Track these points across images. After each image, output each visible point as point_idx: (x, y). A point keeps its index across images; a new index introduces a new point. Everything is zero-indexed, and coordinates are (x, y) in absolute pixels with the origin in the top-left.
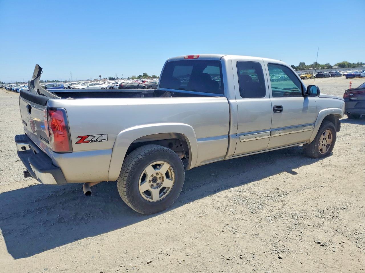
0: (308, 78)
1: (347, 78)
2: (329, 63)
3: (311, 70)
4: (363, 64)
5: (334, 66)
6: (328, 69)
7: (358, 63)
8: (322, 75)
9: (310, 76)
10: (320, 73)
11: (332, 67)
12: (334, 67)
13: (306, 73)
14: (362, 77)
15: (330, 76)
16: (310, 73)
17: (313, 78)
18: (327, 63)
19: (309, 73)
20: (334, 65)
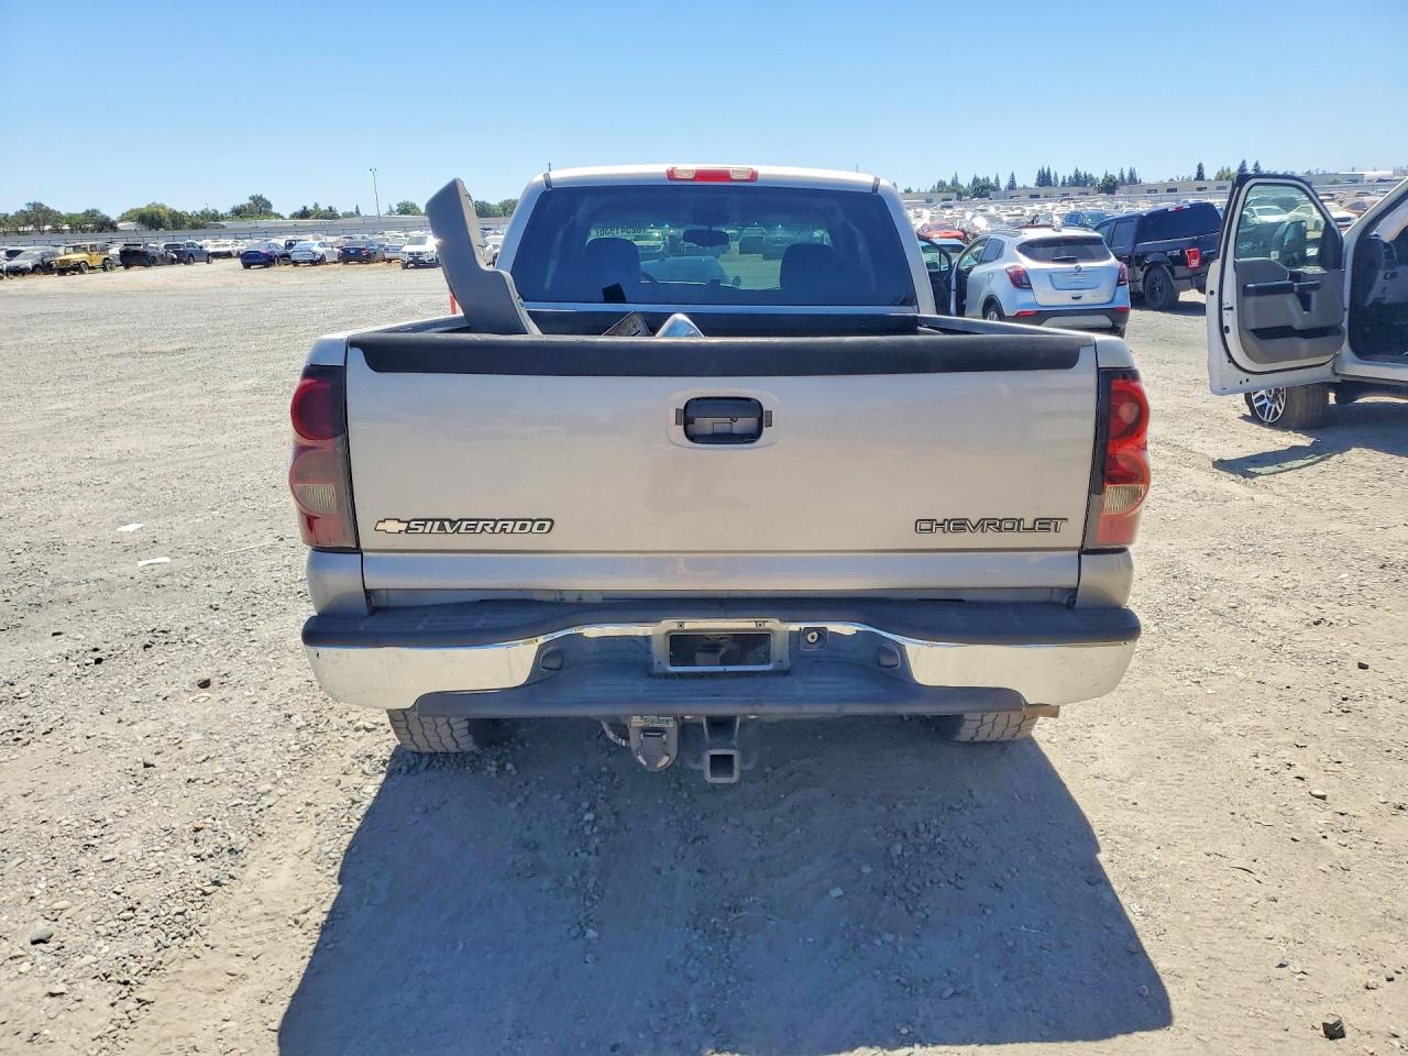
0: (93, 268)
1: (247, 266)
2: (96, 208)
3: (26, 233)
4: (222, 215)
5: (122, 220)
6: (100, 231)
7: (203, 212)
8: (144, 254)
9: (97, 260)
10: (133, 248)
11: (114, 222)
12: (119, 225)
13: (76, 249)
14: (296, 263)
15: (173, 262)
16: (95, 246)
17: (112, 269)
18: (90, 208)
19: (91, 246)
20: (120, 215)
